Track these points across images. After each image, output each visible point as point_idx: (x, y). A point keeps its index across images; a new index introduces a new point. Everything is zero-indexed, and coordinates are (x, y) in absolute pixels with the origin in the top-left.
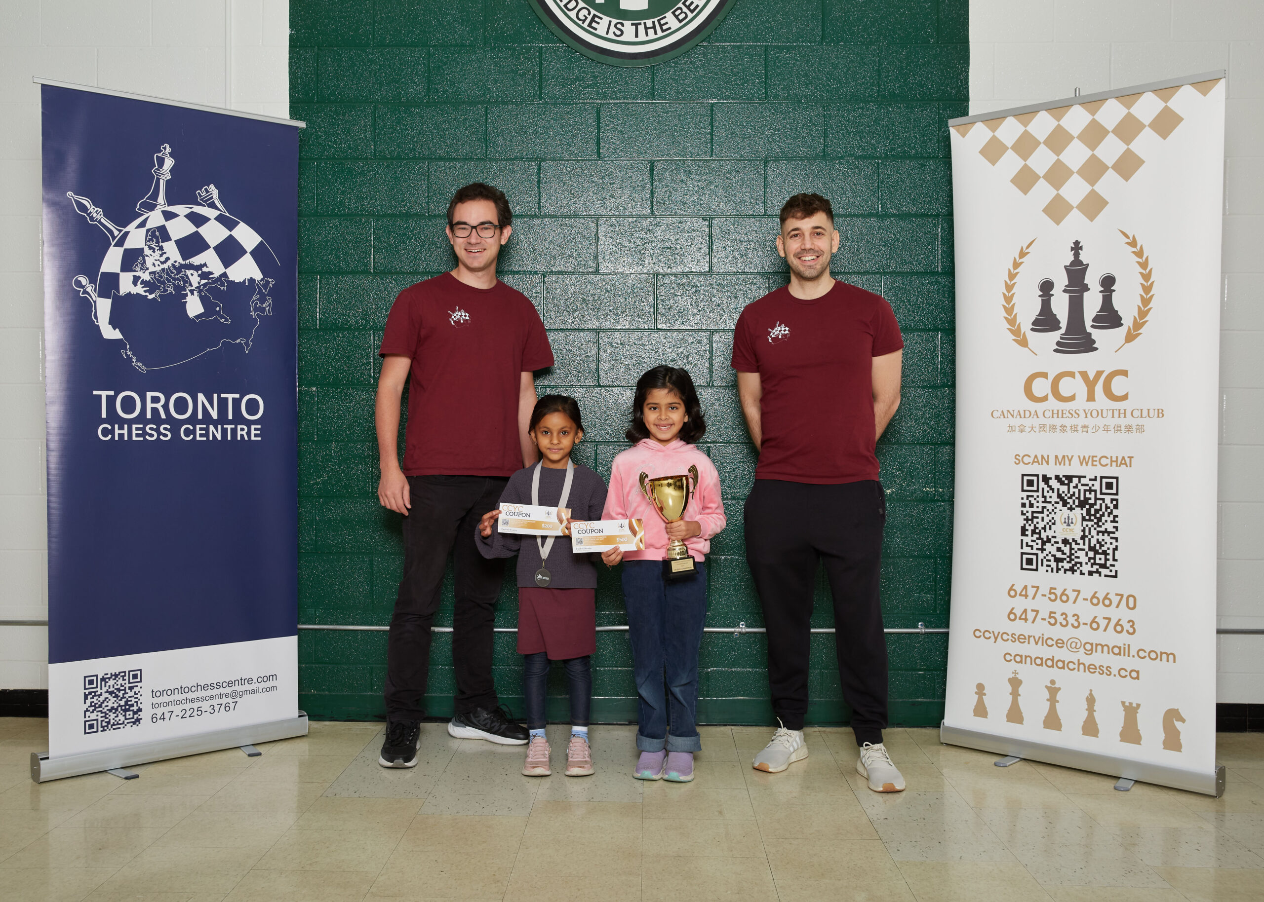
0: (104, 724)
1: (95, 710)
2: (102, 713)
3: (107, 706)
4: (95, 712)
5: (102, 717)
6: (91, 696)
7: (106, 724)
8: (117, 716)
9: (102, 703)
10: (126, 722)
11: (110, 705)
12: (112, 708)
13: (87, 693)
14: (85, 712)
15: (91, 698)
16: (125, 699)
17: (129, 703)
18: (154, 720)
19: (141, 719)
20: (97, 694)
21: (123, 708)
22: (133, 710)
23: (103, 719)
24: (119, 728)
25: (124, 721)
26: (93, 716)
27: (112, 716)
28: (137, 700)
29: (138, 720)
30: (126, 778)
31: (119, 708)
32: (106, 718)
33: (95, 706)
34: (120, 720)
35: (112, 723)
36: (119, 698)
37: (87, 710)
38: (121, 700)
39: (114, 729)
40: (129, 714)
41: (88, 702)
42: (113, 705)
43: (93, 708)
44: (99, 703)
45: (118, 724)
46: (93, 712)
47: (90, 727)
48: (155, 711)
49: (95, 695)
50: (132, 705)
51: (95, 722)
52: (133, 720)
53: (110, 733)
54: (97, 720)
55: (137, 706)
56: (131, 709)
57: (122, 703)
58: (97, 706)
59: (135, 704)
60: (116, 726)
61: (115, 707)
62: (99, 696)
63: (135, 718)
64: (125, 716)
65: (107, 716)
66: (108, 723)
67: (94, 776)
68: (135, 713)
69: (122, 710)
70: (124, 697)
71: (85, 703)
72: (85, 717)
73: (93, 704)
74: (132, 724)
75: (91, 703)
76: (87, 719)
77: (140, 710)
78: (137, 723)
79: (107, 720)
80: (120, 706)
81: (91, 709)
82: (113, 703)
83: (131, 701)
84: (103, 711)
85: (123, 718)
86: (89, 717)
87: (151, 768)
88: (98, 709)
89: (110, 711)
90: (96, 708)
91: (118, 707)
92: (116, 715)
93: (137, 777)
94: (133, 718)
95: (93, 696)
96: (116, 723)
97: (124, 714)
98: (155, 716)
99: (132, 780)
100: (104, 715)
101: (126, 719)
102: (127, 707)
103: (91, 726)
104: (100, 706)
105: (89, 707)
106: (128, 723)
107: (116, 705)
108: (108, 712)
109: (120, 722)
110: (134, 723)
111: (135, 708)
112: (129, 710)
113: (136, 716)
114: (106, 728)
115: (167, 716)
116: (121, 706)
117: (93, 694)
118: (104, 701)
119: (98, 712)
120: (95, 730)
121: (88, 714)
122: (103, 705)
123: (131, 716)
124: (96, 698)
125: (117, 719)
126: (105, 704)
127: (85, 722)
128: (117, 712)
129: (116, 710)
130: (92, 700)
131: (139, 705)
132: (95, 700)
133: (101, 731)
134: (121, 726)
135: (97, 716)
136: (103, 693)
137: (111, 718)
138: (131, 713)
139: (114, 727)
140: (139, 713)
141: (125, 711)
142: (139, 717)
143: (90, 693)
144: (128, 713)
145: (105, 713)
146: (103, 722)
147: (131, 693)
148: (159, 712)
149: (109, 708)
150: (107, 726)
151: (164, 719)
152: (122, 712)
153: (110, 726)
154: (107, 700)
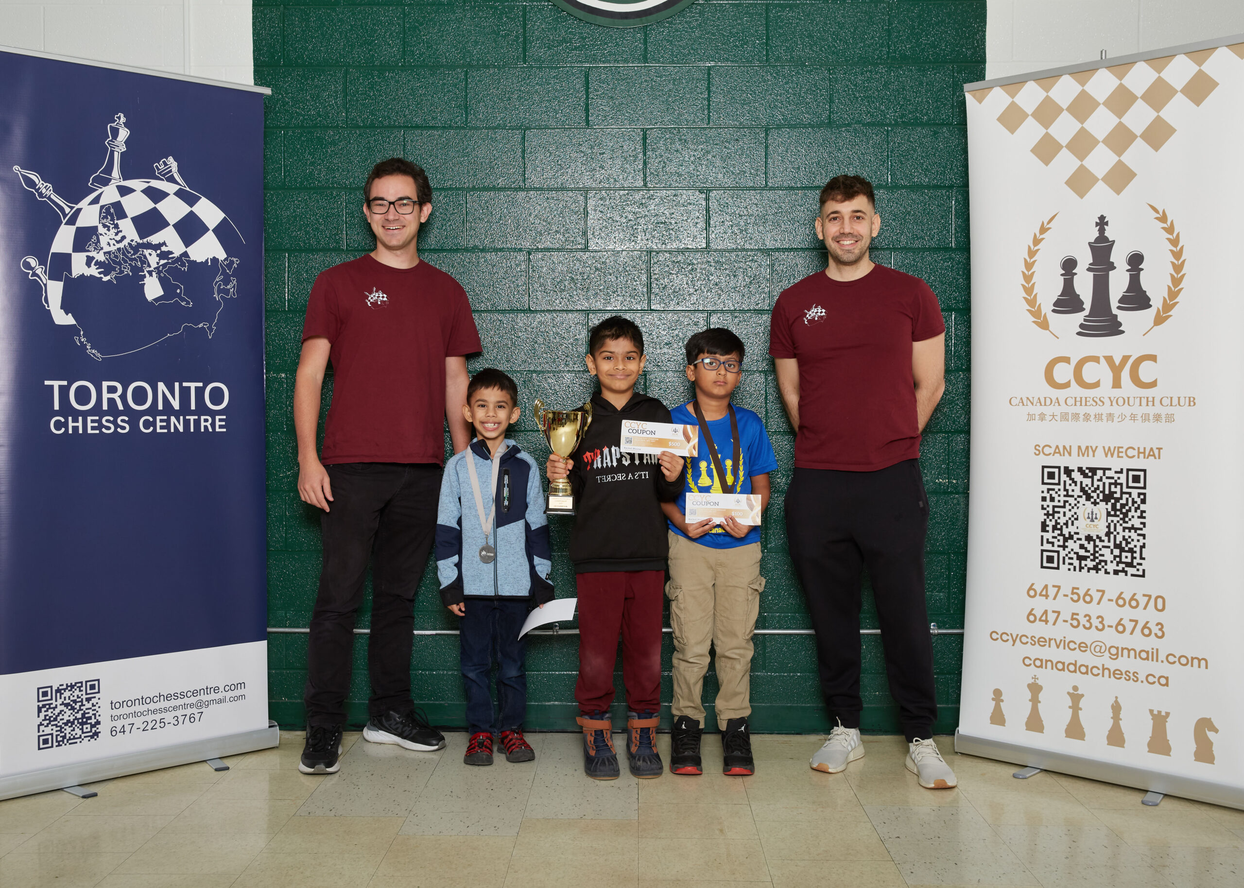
0: (59, 739)
1: (50, 723)
2: (56, 726)
3: (63, 719)
4: (50, 725)
5: (57, 731)
6: (45, 709)
7: (61, 739)
8: (74, 730)
9: (57, 716)
10: (83, 736)
11: (66, 718)
12: (68, 721)
13: (41, 706)
14: (39, 726)
15: (45, 711)
16: (82, 712)
17: (87, 715)
18: (114, 733)
19: (100, 732)
20: (52, 706)
21: (80, 721)
22: (91, 723)
23: (59, 733)
24: (76, 743)
25: (81, 736)
26: (48, 730)
27: (68, 729)
28: (95, 712)
29: (96, 734)
30: (84, 797)
31: (76, 721)
32: (62, 732)
33: (49, 719)
34: (76, 734)
35: (68, 738)
36: (76, 711)
37: (41, 724)
38: (77, 712)
39: (70, 744)
40: (87, 728)
41: (42, 715)
42: (69, 718)
43: (48, 722)
44: (54, 716)
45: (74, 738)
46: (47, 726)
47: (44, 743)
48: (114, 723)
49: (50, 708)
50: (90, 718)
51: (50, 737)
52: (91, 734)
53: (66, 748)
54: (52, 734)
55: (95, 718)
56: (89, 721)
57: (79, 716)
58: (52, 719)
59: (93, 717)
60: (72, 741)
61: (72, 720)
62: (54, 708)
63: (93, 731)
64: (82, 729)
65: (63, 730)
66: (64, 737)
67: (49, 795)
68: (92, 726)
69: (78, 723)
70: (81, 710)
71: (39, 716)
72: (39, 732)
73: (47, 717)
74: (89, 738)
75: (46, 716)
76: (41, 733)
77: (98, 723)
78: (95, 737)
79: (63, 734)
80: (76, 718)
81: (45, 723)
82: (69, 716)
83: (89, 713)
84: (59, 724)
85: (79, 732)
86: (43, 731)
87: (111, 785)
88: (52, 723)
89: (66, 724)
90: (50, 721)
91: (74, 720)
92: (72, 728)
93: (95, 795)
94: (91, 731)
95: (48, 709)
96: (72, 737)
97: (81, 727)
98: (114, 729)
99: (90, 799)
100: (59, 729)
101: (83, 733)
102: (85, 720)
103: (46, 742)
104: (55, 719)
105: (43, 720)
106: (85, 737)
107: (72, 718)
108: (63, 726)
109: (76, 736)
110: (92, 737)
111: (93, 721)
112: (86, 723)
113: (94, 730)
114: (61, 743)
115: (127, 728)
116: (78, 719)
117: (47, 707)
118: (59, 714)
119: (52, 725)
120: (50, 745)
121: (42, 728)
122: (59, 718)
123: (89, 730)
124: (50, 711)
125: (73, 733)
126: (61, 717)
127: (39, 736)
128: (74, 726)
129: (73, 723)
130: (46, 713)
131: (97, 717)
132: (49, 713)
133: (57, 746)
134: (78, 741)
135: (52, 730)
136: (58, 706)
137: (67, 732)
138: (89, 726)
139: (70, 742)
140: (97, 726)
141: (82, 724)
142: (97, 731)
143: (44, 706)
144: (85, 727)
145: (60, 726)
146: (59, 737)
147: (89, 705)
148: (119, 724)
149: (65, 721)
150: (63, 741)
151: (124, 732)
152: (78, 725)
153: (65, 741)
154: (63, 713)
